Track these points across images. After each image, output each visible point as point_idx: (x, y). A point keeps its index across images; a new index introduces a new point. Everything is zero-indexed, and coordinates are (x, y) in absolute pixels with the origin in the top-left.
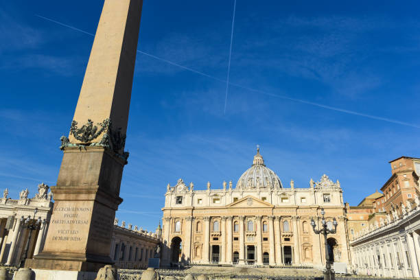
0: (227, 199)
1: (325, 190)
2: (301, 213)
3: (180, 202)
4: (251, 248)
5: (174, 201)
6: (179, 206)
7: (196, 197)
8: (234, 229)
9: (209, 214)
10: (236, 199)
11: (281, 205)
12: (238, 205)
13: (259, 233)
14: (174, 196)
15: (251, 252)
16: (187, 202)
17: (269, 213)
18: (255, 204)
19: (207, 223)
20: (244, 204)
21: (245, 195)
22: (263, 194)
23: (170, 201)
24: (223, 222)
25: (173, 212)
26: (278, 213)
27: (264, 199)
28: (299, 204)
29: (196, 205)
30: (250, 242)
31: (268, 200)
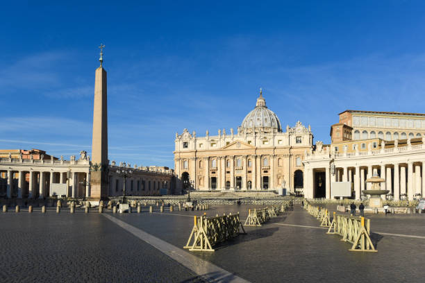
0: (221, 143)
1: (298, 134)
2: (277, 152)
3: (187, 147)
4: (239, 179)
5: (182, 146)
6: (186, 149)
7: (198, 142)
8: (227, 165)
9: (207, 155)
10: (228, 143)
11: (263, 146)
12: (229, 148)
13: (245, 167)
14: (181, 142)
15: (239, 181)
16: (191, 147)
17: (252, 153)
18: (243, 147)
19: (207, 161)
20: (234, 147)
21: (235, 139)
22: (249, 139)
23: (179, 146)
24: (219, 161)
25: (181, 154)
26: (259, 153)
27: (249, 142)
28: (276, 145)
29: (198, 148)
30: (238, 174)
31: (252, 144)
